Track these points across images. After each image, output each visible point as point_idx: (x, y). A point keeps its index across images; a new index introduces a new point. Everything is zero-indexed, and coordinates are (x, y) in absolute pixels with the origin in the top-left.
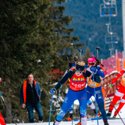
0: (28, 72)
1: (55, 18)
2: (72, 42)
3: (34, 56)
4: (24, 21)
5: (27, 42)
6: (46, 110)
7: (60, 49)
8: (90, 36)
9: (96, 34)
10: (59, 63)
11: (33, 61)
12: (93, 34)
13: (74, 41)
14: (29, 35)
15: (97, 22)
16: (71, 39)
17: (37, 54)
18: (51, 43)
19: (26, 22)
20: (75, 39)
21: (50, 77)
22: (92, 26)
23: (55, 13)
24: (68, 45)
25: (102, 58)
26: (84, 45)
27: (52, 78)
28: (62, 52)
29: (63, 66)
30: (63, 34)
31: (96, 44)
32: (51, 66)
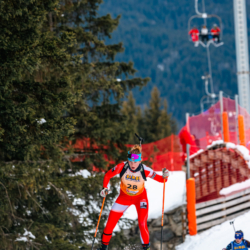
0: (16, 147)
1: (78, 20)
2: (118, 74)
3: (29, 109)
4: (6, 30)
5: (14, 79)
6: (59, 234)
7: (92, 91)
8: (160, 61)
9: (175, 54)
10: (90, 125)
11: (28, 121)
12: (168, 55)
13: (123, 73)
14: (17, 62)
15: (176, 27)
16: (115, 68)
17: (37, 106)
18: (69, 79)
19: (10, 33)
20: (125, 68)
21: (68, 157)
22: (165, 37)
23: (78, 9)
24: (109, 83)
25: (188, 111)
26: (145, 81)
27: (74, 158)
28: (94, 98)
29: (99, 131)
30: (97, 57)
31: (176, 78)
32: (69, 132)
